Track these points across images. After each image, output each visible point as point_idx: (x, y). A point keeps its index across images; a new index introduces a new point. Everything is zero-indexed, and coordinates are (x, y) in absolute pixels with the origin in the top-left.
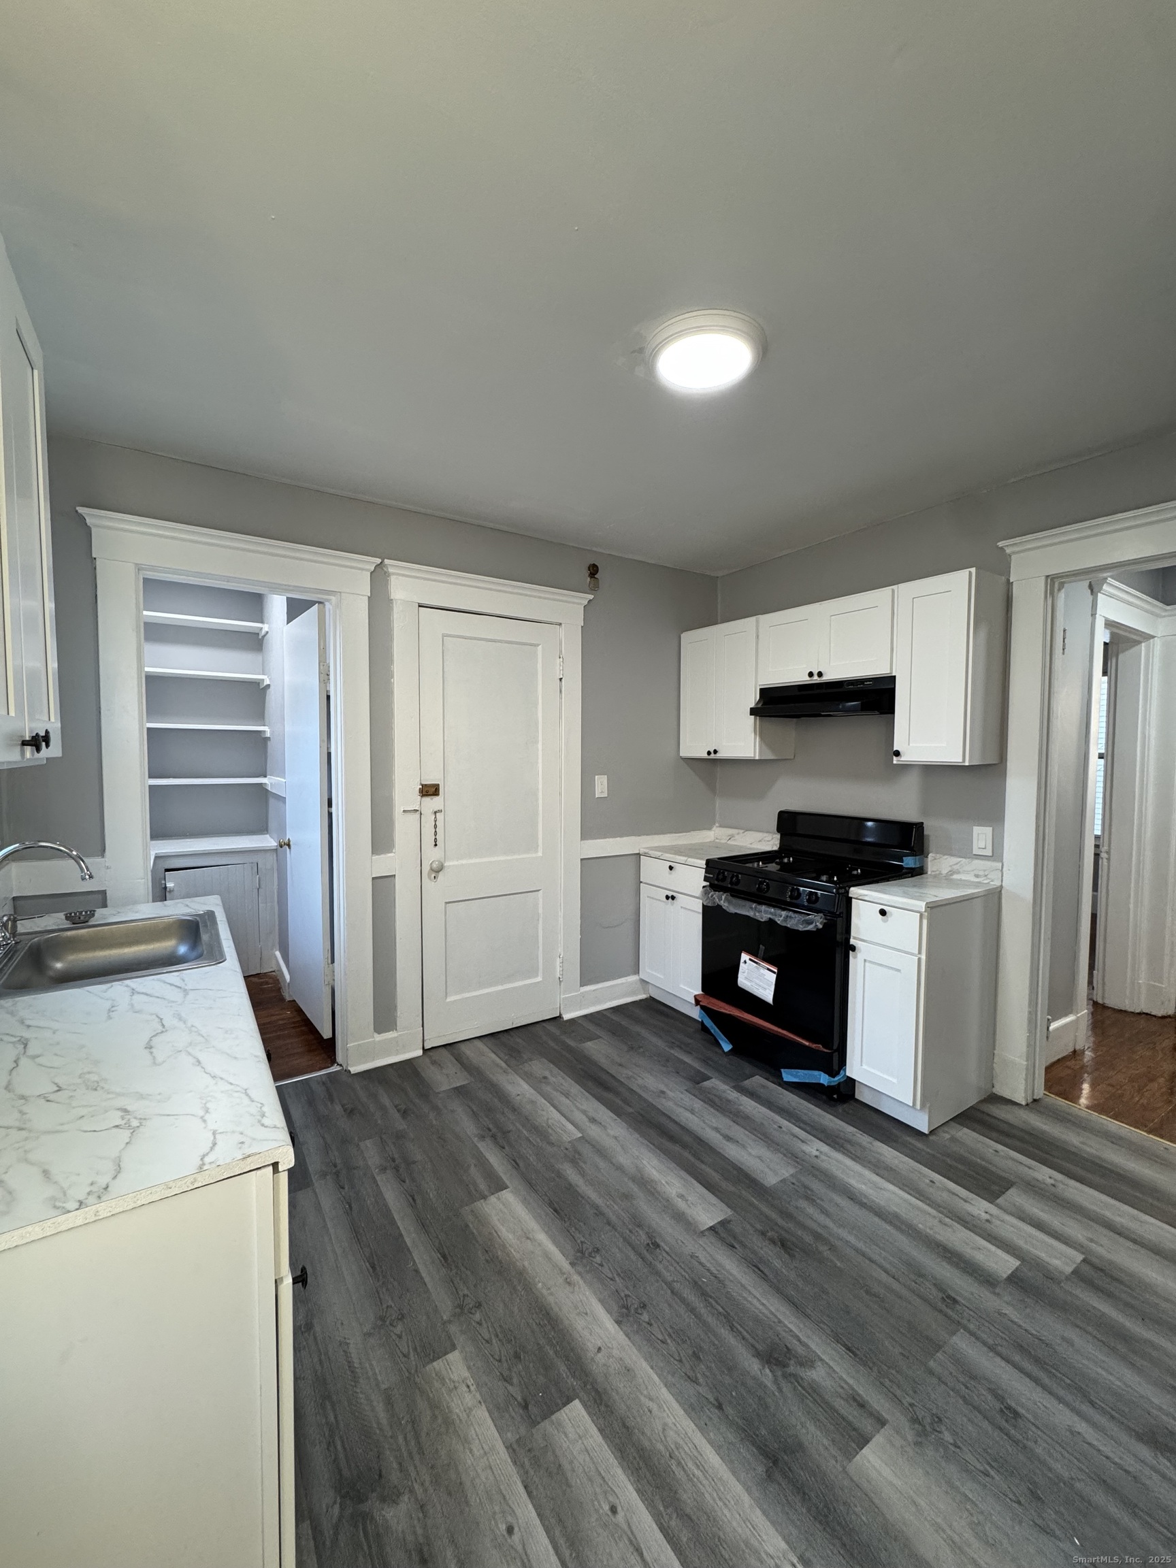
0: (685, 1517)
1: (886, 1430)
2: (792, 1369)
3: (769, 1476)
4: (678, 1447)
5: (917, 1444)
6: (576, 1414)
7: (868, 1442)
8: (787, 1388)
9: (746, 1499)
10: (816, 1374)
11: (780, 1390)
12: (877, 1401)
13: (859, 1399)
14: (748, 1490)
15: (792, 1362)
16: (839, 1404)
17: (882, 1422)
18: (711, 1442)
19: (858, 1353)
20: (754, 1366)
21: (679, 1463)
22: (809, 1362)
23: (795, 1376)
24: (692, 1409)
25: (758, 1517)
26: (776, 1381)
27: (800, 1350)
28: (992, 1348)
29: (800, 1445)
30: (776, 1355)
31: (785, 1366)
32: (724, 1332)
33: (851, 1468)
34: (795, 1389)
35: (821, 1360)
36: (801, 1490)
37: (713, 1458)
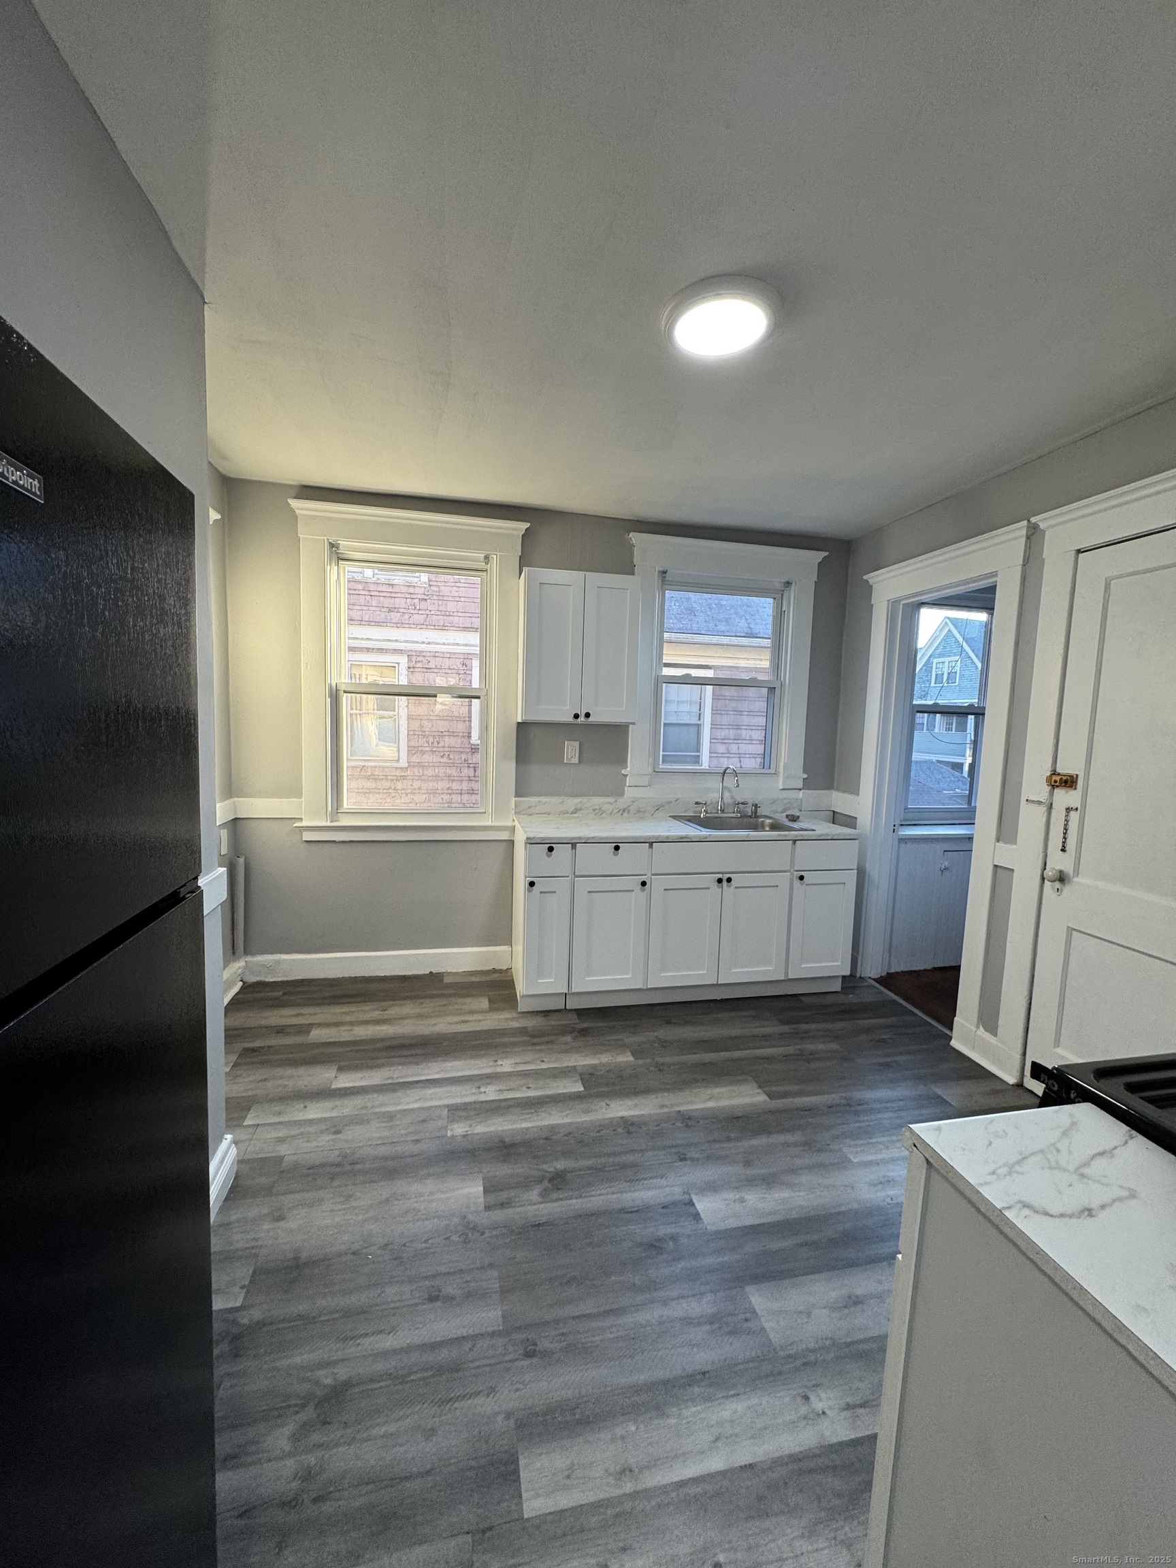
0: (510, 1107)
1: (482, 1207)
2: (546, 1184)
3: (502, 1141)
4: (538, 1115)
5: (465, 1217)
6: (579, 1088)
7: (484, 1193)
8: (536, 1173)
9: (500, 1128)
10: (534, 1194)
11: (538, 1170)
12: (498, 1216)
13: (507, 1206)
14: (503, 1131)
15: (550, 1186)
16: (512, 1193)
17: (488, 1208)
18: (533, 1127)
19: (533, 1229)
20: (560, 1165)
21: (531, 1113)
22: (544, 1194)
23: (541, 1182)
24: (552, 1128)
25: (492, 1129)
26: (544, 1171)
27: (555, 1196)
28: (474, 1338)
29: (504, 1161)
30: (559, 1180)
31: (550, 1181)
32: (589, 1163)
33: (481, 1176)
34: (534, 1177)
35: (541, 1203)
36: (489, 1150)
37: (525, 1125)
